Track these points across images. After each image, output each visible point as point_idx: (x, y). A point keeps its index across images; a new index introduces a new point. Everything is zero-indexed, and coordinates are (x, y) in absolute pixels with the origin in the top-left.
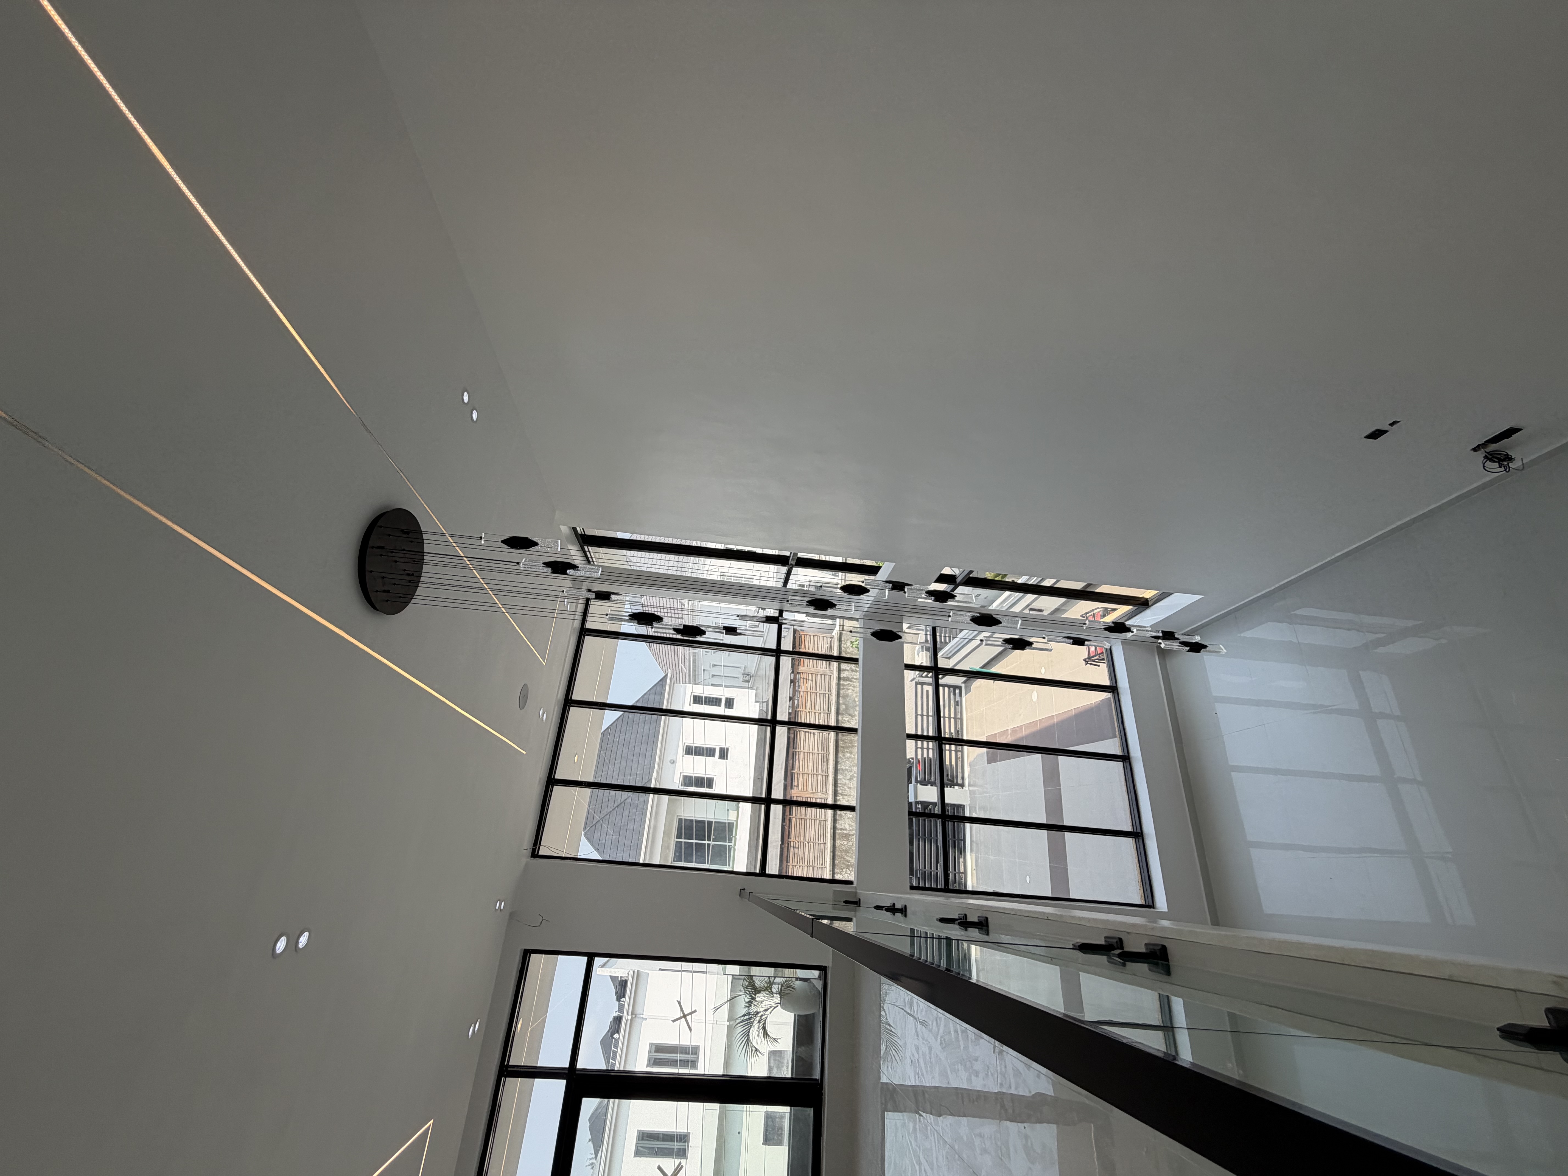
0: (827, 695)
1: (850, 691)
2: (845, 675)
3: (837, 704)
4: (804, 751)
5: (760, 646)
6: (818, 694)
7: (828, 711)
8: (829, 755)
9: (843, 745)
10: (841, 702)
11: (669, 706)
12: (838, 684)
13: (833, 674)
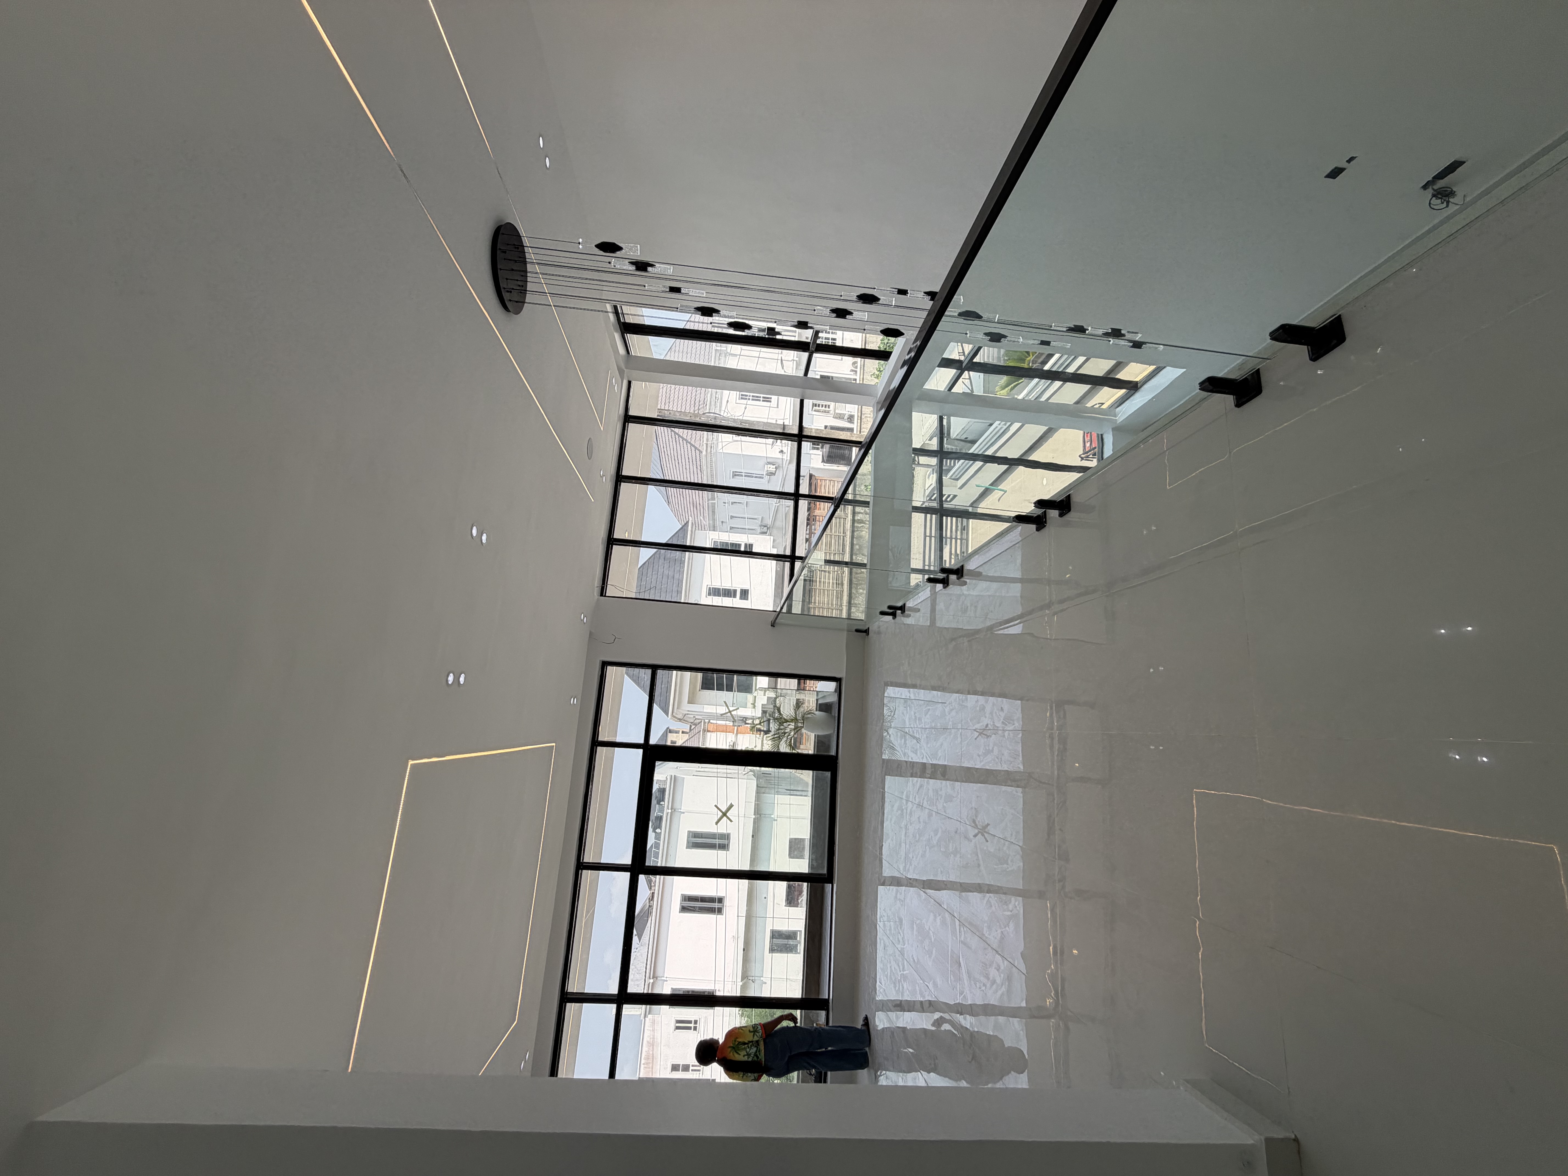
0: (842, 537)
1: (864, 532)
2: (859, 518)
3: (851, 545)
4: (820, 588)
5: (778, 490)
6: (833, 536)
7: (843, 551)
8: (843, 591)
9: (857, 583)
10: (855, 543)
11: (692, 543)
12: (853, 526)
13: (848, 517)
